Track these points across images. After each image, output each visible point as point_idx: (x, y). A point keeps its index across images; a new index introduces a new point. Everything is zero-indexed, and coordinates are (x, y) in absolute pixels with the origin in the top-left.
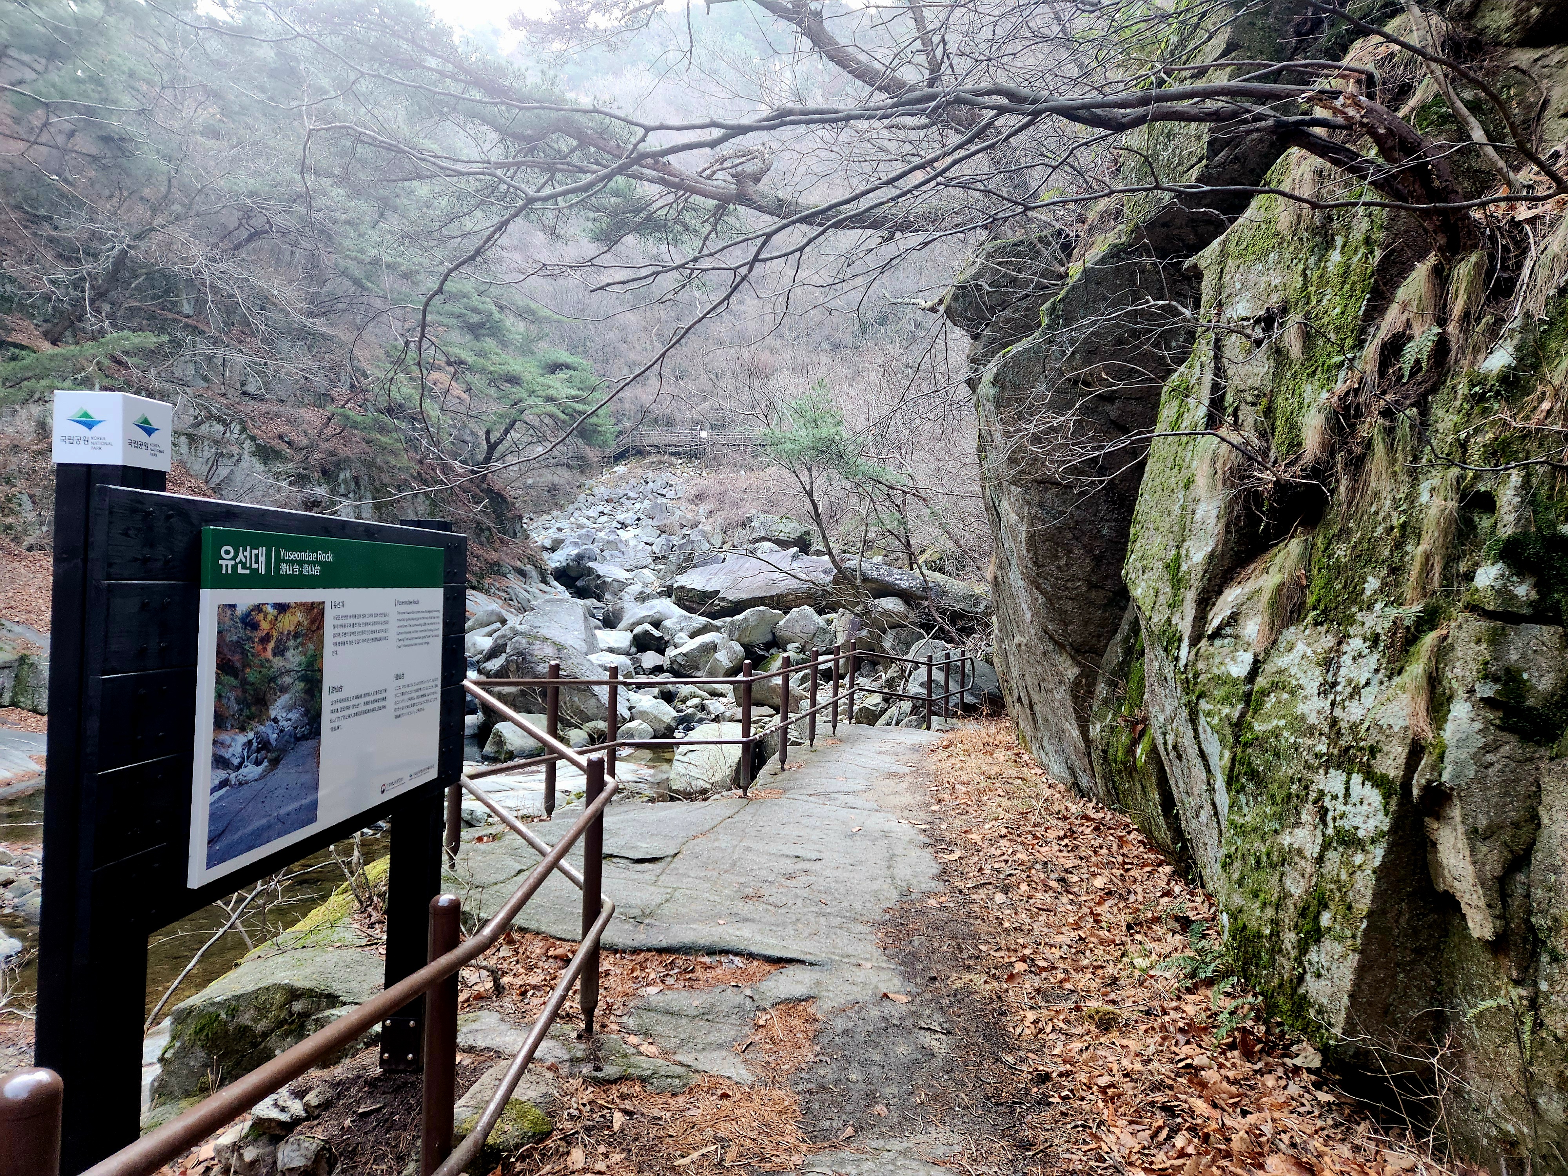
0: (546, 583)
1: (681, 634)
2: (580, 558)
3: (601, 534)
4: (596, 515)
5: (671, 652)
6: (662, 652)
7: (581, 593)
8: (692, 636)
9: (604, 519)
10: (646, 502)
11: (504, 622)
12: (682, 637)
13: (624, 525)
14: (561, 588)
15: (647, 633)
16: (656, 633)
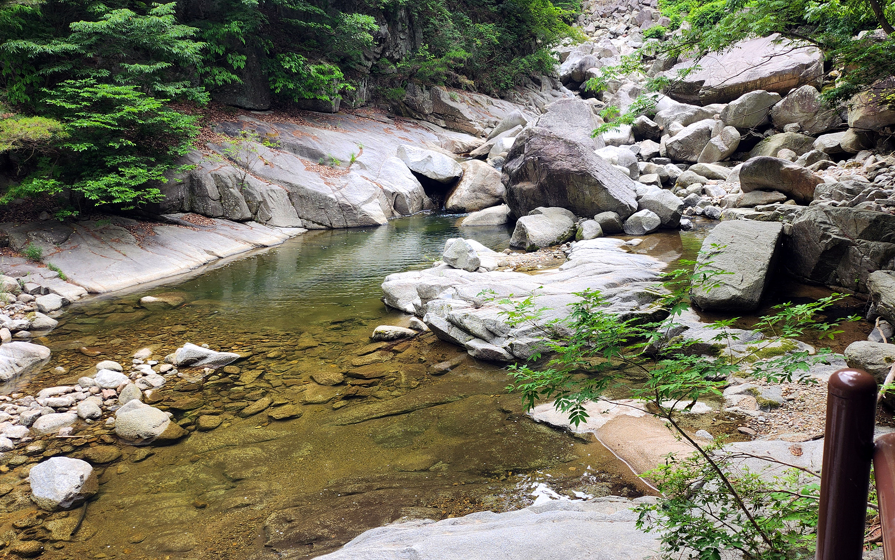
0: (557, 89)
1: (675, 123)
2: (582, 65)
3: (598, 45)
4: (593, 29)
5: (666, 139)
6: (658, 140)
7: (585, 95)
8: (686, 124)
9: (600, 32)
10: (635, 12)
11: (524, 124)
12: (676, 126)
13: (616, 35)
14: (569, 92)
15: (643, 124)
16: (652, 124)
